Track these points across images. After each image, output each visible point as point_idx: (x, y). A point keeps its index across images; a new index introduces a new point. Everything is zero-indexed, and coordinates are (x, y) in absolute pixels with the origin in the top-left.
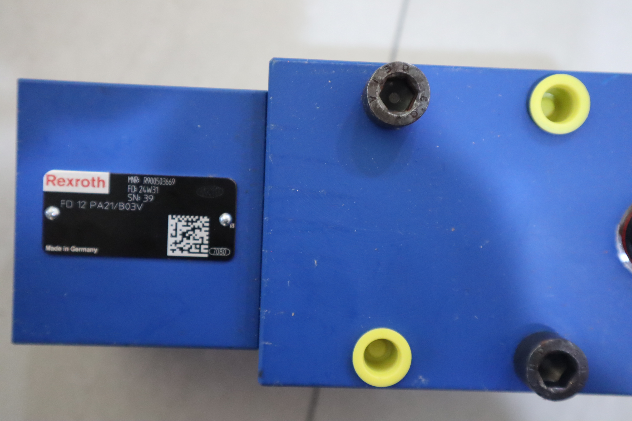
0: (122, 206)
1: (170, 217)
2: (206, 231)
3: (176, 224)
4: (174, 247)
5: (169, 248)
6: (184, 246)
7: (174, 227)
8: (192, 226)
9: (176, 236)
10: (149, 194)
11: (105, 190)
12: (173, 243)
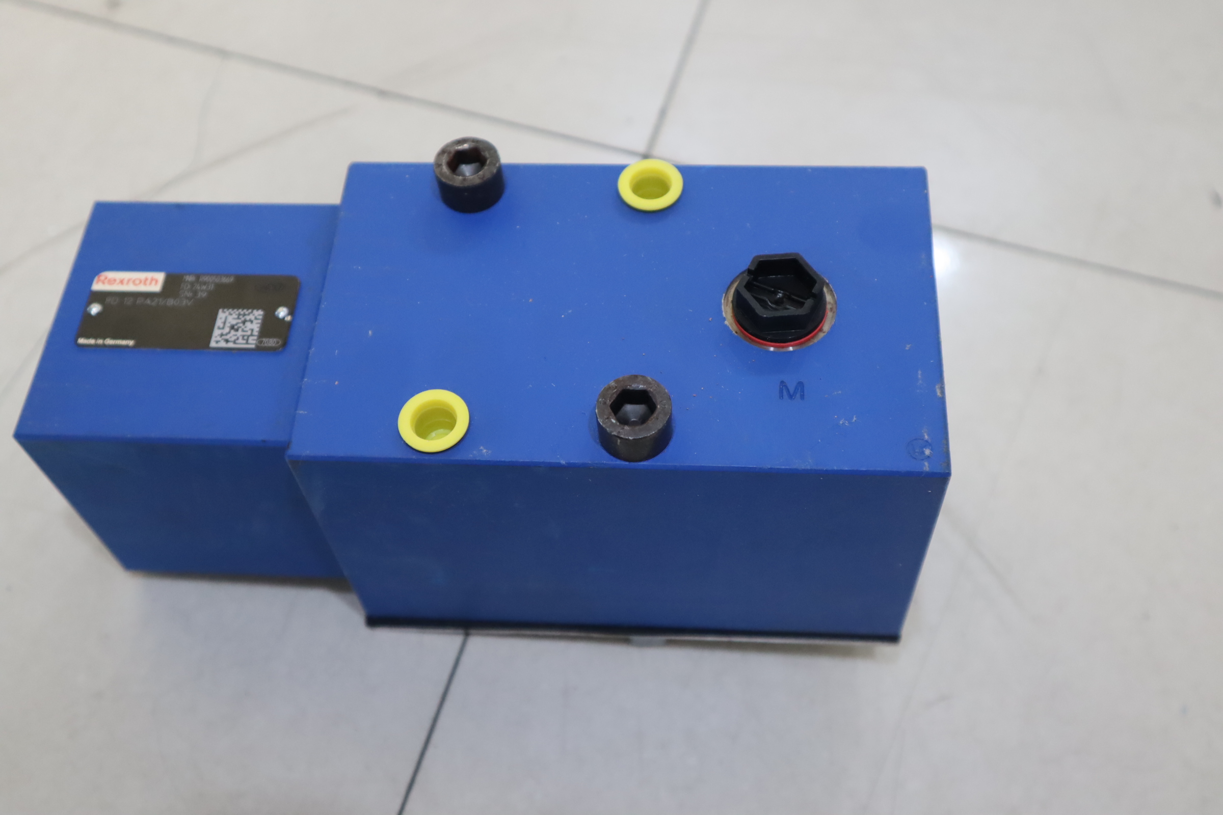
0: (171, 302)
1: (220, 311)
2: (257, 323)
3: (226, 318)
4: (219, 338)
5: (213, 339)
6: (231, 337)
7: (223, 320)
8: (243, 319)
9: (223, 328)
10: (202, 291)
11: (157, 288)
12: (218, 335)
